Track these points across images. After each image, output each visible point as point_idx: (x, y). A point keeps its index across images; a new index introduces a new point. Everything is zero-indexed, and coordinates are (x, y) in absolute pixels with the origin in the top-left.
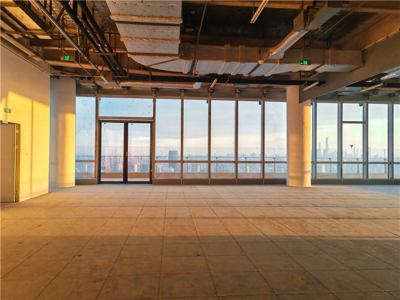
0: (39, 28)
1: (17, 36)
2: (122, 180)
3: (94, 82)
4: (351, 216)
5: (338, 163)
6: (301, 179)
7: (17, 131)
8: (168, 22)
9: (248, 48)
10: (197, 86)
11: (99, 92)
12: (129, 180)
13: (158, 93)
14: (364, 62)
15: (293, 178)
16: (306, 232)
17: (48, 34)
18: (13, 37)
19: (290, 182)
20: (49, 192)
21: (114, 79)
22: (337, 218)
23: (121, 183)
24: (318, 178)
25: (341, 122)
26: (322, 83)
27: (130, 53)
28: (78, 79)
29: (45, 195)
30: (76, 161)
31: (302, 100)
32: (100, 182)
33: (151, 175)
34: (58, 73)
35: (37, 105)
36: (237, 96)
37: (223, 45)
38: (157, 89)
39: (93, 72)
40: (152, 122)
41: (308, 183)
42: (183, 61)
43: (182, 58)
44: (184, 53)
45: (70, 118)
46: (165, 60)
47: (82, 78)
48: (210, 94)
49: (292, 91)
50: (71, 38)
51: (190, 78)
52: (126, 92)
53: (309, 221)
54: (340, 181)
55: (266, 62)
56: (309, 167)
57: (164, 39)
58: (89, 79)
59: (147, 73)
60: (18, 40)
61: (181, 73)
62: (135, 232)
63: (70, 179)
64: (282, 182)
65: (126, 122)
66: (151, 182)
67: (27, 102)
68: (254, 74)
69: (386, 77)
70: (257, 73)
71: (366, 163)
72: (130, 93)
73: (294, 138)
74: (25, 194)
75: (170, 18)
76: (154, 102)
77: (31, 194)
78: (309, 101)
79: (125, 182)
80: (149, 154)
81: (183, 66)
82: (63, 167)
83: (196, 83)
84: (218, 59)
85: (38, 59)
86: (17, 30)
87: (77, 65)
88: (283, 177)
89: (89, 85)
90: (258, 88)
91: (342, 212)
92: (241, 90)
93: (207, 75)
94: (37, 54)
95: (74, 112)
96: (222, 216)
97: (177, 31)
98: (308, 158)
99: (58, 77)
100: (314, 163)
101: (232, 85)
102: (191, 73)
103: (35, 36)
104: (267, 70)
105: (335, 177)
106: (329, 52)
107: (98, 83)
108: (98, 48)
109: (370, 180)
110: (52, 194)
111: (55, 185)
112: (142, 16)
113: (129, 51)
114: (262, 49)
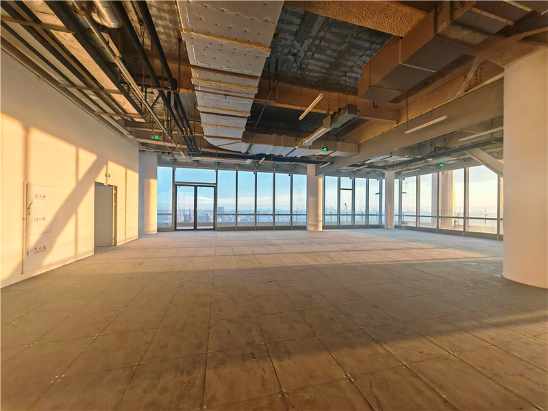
0: (136, 112)
1: (117, 118)
2: (193, 228)
3: (173, 156)
4: (355, 249)
5: (337, 215)
6: (316, 226)
7: (114, 192)
8: (240, 115)
9: (288, 137)
10: (249, 161)
11: (175, 163)
12: (198, 228)
13: (219, 166)
14: (359, 151)
15: (312, 225)
16: (334, 261)
17: (143, 118)
18: (113, 118)
19: (310, 228)
20: (139, 238)
21: (189, 155)
22: (348, 251)
23: (192, 230)
24: (326, 225)
25: (339, 189)
26: (332, 163)
27: (206, 136)
28: (160, 153)
29: (136, 240)
30: (158, 214)
31: (317, 174)
32: (176, 230)
33: (214, 224)
34: (144, 148)
35: (129, 172)
36: (275, 169)
37: (271, 134)
38: (219, 163)
39: (173, 149)
40: (215, 186)
41: (321, 229)
42: (244, 144)
43: (243, 141)
44: (245, 138)
45: (153, 182)
46: (231, 142)
47: (163, 153)
48: (256, 168)
49: (311, 168)
50: (161, 122)
51: (245, 156)
52: (196, 164)
53: (331, 253)
54: (339, 227)
55: (300, 147)
56: (321, 218)
57: (234, 127)
58: (169, 153)
59: (214, 151)
60: (117, 121)
61: (240, 152)
62: (217, 267)
63: (153, 227)
64: (304, 228)
65: (196, 186)
66: (214, 229)
67: (123, 169)
68: (290, 155)
69: (368, 162)
70: (292, 155)
71: (353, 215)
72: (199, 165)
73: (312, 199)
74: (121, 240)
75: (242, 112)
76: (217, 172)
77: (126, 239)
78: (321, 175)
79: (195, 229)
80: (213, 209)
81: (243, 147)
82: (148, 218)
83: (249, 160)
84: (268, 144)
85: (131, 137)
86: (118, 113)
87: (161, 143)
88: (304, 225)
89: (168, 158)
90: (289, 165)
91: (348, 247)
92: (278, 166)
93: (257, 155)
94: (131, 133)
95: (156, 178)
96: (275, 252)
97: (244, 122)
98: (321, 212)
99: (144, 151)
100: (324, 215)
101: (273, 162)
102: (247, 153)
103: (132, 119)
104: (299, 153)
105: (336, 224)
106: (339, 143)
107: (176, 157)
108: (182, 131)
109: (357, 226)
110: (141, 239)
111: (142, 232)
112: (222, 109)
113: (205, 134)
114: (298, 138)
